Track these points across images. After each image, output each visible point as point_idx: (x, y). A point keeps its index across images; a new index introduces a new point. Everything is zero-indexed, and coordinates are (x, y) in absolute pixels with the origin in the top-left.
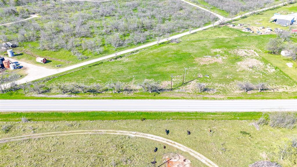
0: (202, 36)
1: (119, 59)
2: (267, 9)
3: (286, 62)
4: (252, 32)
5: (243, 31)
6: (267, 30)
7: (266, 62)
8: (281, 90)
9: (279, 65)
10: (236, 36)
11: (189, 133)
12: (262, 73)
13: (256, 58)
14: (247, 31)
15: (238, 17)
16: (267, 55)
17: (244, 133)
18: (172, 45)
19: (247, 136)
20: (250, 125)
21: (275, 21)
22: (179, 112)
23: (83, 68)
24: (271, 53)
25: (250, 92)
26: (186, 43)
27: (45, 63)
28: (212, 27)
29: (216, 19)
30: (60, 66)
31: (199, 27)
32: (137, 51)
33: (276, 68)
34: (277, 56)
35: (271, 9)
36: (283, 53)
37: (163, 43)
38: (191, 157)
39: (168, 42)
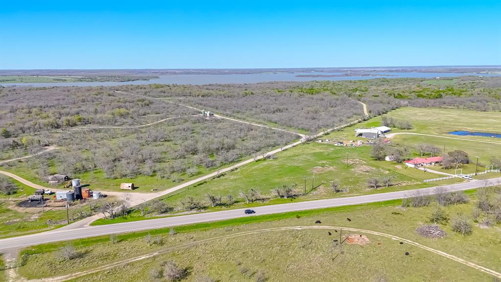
0: (297, 151)
1: (222, 177)
2: (344, 126)
3: (393, 165)
4: (345, 145)
5: (336, 145)
6: (359, 143)
7: (378, 167)
8: (404, 184)
9: (390, 168)
10: (332, 149)
11: (349, 220)
12: (380, 175)
13: (365, 164)
14: (340, 145)
15: (321, 134)
16: (373, 161)
17: (395, 213)
18: (271, 161)
19: (399, 215)
20: (398, 208)
21: (361, 135)
22: (328, 208)
23: (188, 188)
24: (376, 160)
25: (378, 189)
26: (285, 158)
27: (133, 189)
28: (300, 144)
29: (299, 137)
30: (156, 190)
31: (286, 144)
32: (236, 169)
33: (389, 170)
34: (383, 162)
35: (348, 126)
36: (387, 159)
37: (259, 160)
38: (364, 234)
39: (265, 159)
